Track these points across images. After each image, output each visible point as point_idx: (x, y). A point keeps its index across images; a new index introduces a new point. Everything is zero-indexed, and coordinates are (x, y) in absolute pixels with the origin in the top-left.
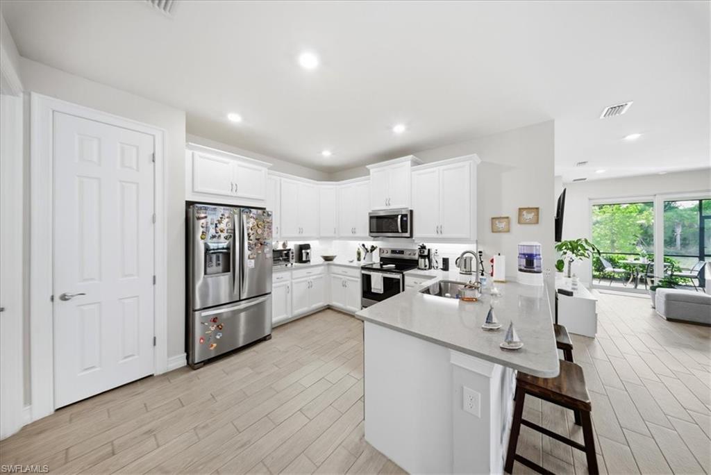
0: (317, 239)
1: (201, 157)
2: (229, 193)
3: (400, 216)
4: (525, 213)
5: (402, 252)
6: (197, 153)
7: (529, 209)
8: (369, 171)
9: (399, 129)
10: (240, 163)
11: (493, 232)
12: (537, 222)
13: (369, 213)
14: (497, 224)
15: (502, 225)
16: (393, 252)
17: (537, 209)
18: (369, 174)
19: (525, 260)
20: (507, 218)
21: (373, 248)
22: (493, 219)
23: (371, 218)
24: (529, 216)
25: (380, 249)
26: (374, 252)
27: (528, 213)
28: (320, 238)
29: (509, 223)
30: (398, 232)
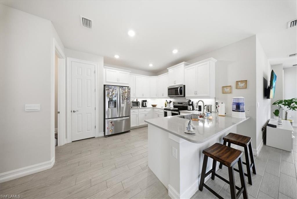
0: (150, 98)
1: (108, 71)
2: (116, 82)
3: (179, 88)
4: (239, 83)
5: (182, 103)
6: (107, 69)
7: (242, 82)
8: (168, 70)
9: (175, 52)
10: (120, 72)
11: (223, 93)
12: (246, 88)
13: (168, 87)
14: (225, 90)
15: (228, 90)
16: (178, 103)
17: (246, 81)
18: (168, 72)
19: (236, 106)
20: (230, 86)
21: (170, 102)
22: (223, 87)
23: (169, 89)
24: (241, 85)
25: (173, 102)
26: (171, 103)
27: (241, 83)
28: (151, 98)
29: (231, 89)
30: (179, 95)
